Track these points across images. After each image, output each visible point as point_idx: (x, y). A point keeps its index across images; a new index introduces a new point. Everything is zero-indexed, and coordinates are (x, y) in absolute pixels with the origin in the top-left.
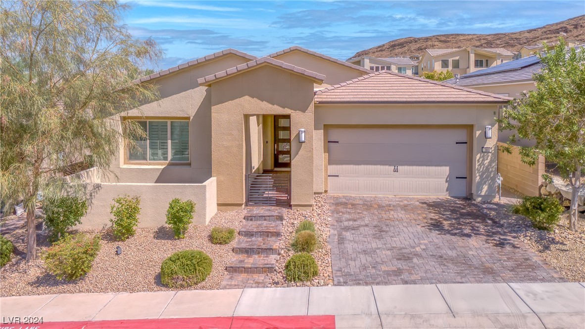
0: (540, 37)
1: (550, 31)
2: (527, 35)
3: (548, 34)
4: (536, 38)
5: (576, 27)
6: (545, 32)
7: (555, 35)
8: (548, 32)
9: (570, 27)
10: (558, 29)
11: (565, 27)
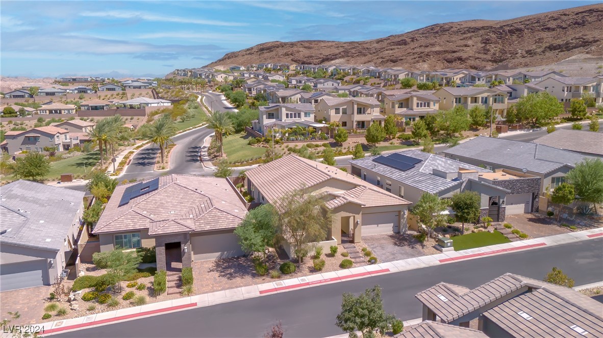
0: (386, 49)
1: (393, 42)
2: (375, 45)
3: (393, 45)
4: (382, 49)
5: (413, 40)
6: (390, 44)
7: (397, 47)
8: (392, 44)
9: (408, 40)
10: (399, 42)
11: (405, 40)
